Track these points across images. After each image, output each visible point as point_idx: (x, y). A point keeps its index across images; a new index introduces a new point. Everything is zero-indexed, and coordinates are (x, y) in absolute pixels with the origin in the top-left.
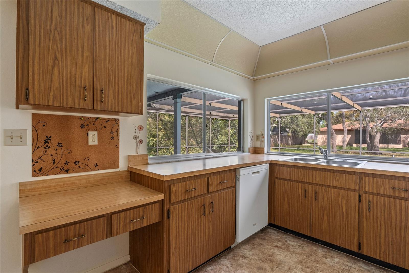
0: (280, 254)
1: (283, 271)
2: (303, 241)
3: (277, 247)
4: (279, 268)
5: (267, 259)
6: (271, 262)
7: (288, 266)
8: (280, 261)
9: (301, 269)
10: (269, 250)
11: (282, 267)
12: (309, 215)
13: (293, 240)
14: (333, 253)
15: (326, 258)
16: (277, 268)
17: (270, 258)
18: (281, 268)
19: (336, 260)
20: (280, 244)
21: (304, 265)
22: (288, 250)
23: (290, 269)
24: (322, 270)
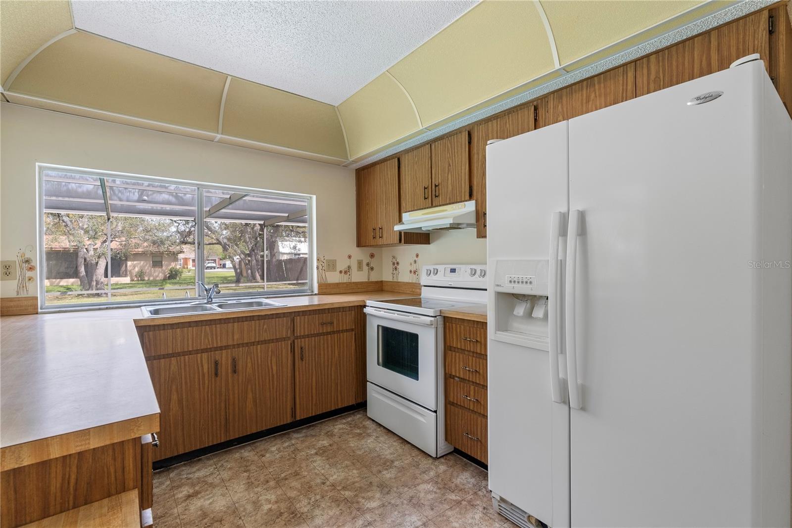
0: (211, 500)
1: (254, 513)
2: (208, 459)
3: (189, 497)
4: (244, 516)
5: (208, 524)
6: (221, 521)
7: (247, 502)
8: (228, 508)
9: (264, 489)
10: (187, 512)
11: (243, 511)
12: (223, 405)
13: (194, 469)
14: (261, 445)
15: (263, 456)
16: (240, 518)
17: (208, 518)
18: (244, 514)
19: (274, 449)
20: (185, 491)
21: (259, 484)
22: (213, 486)
23: (254, 502)
24: (282, 471)
